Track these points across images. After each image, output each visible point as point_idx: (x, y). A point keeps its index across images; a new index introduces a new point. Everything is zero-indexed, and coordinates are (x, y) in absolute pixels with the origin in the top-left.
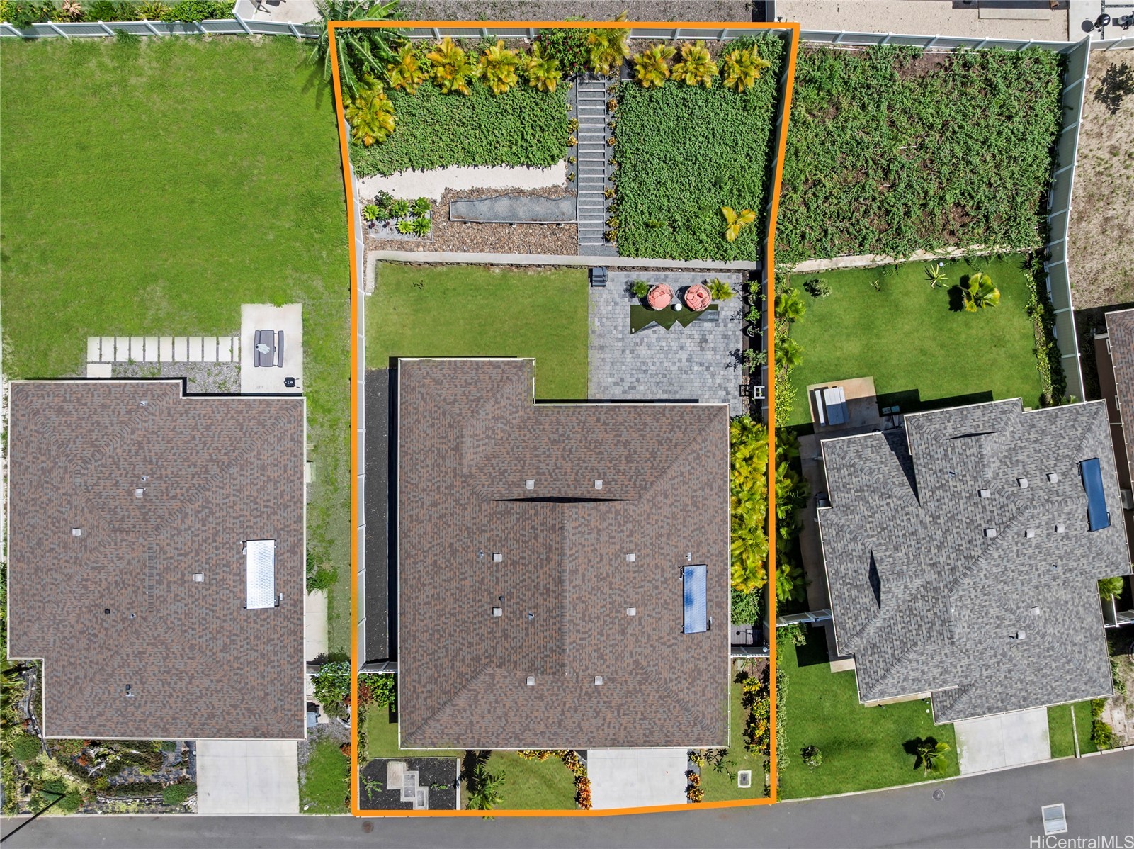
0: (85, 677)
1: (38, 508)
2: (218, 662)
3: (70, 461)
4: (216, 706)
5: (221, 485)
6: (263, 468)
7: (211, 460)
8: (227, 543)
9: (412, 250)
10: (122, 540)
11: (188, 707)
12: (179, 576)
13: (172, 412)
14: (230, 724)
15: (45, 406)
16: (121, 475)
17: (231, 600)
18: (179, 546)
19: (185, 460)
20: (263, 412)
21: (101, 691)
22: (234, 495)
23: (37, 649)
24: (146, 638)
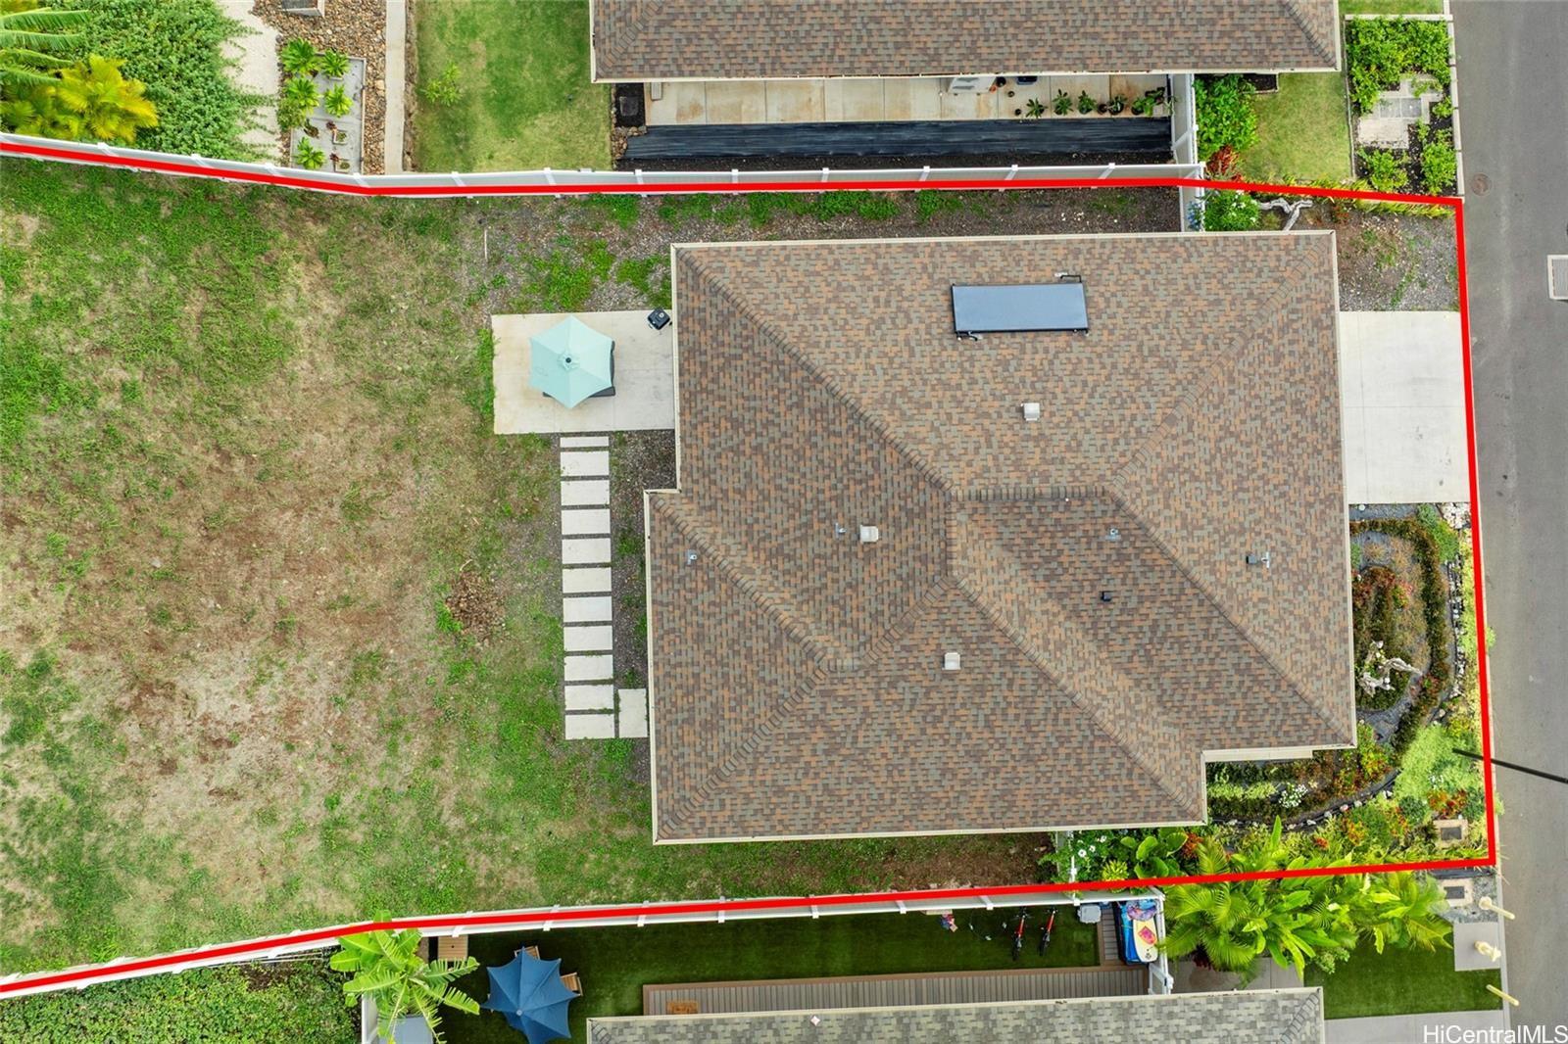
0: (1236, 649)
1: (906, 761)
2: (1196, 377)
3: (810, 684)
4: (1278, 393)
5: (848, 378)
6: (813, 311)
7: (799, 405)
8: (961, 365)
9: (383, 101)
10: (965, 557)
11: (1284, 448)
12: (1031, 444)
13: (708, 503)
14: (1312, 372)
15: (702, 760)
16: (835, 581)
17: (1072, 356)
18: (971, 447)
19: (801, 457)
20: (702, 322)
21: (1262, 617)
22: (868, 356)
23: (1184, 762)
24: (1156, 507)
